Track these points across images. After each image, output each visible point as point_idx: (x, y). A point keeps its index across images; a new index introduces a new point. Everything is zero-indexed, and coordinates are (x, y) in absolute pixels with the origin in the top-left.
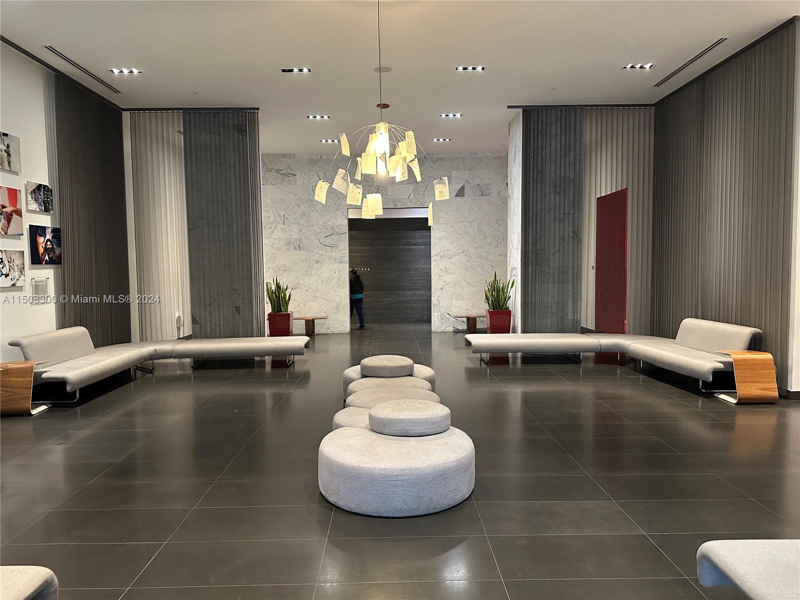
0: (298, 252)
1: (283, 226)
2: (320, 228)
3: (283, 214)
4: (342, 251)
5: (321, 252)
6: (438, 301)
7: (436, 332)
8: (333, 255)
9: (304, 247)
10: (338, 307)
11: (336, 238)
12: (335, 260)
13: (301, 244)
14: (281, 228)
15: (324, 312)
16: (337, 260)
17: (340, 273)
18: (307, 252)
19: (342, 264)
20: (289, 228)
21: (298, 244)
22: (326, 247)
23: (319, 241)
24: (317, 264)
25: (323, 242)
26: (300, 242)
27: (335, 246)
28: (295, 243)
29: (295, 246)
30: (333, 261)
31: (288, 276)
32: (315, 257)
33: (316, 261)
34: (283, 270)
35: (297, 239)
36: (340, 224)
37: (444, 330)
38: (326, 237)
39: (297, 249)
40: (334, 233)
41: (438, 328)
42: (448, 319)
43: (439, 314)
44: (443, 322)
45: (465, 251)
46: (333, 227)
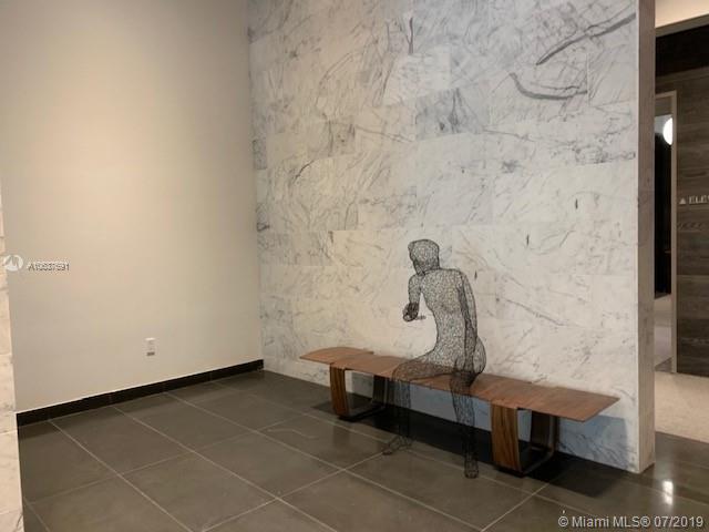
0: (449, 139)
1: (408, 59)
2: (522, 33)
3: (410, 19)
5: (523, 127)
8: (571, 131)
9: (465, 116)
10: (587, 353)
11: (580, 55)
12: (578, 151)
13: (458, 112)
14: (404, 68)
15: (534, 365)
16: (587, 150)
17: (597, 205)
18: (476, 133)
19: (607, 164)
20: (427, 60)
21: (450, 108)
22: (544, 103)
23: (518, 84)
24: (509, 177)
25: (532, 83)
26: (457, 102)
27: (577, 93)
28: (442, 107)
29: (441, 120)
30: (571, 155)
31: (422, 225)
32: (501, 150)
33: (505, 164)
34: (409, 207)
35: (448, 92)
38: (542, 62)
39: (447, 130)
40: (574, 38)
46: (573, 9)
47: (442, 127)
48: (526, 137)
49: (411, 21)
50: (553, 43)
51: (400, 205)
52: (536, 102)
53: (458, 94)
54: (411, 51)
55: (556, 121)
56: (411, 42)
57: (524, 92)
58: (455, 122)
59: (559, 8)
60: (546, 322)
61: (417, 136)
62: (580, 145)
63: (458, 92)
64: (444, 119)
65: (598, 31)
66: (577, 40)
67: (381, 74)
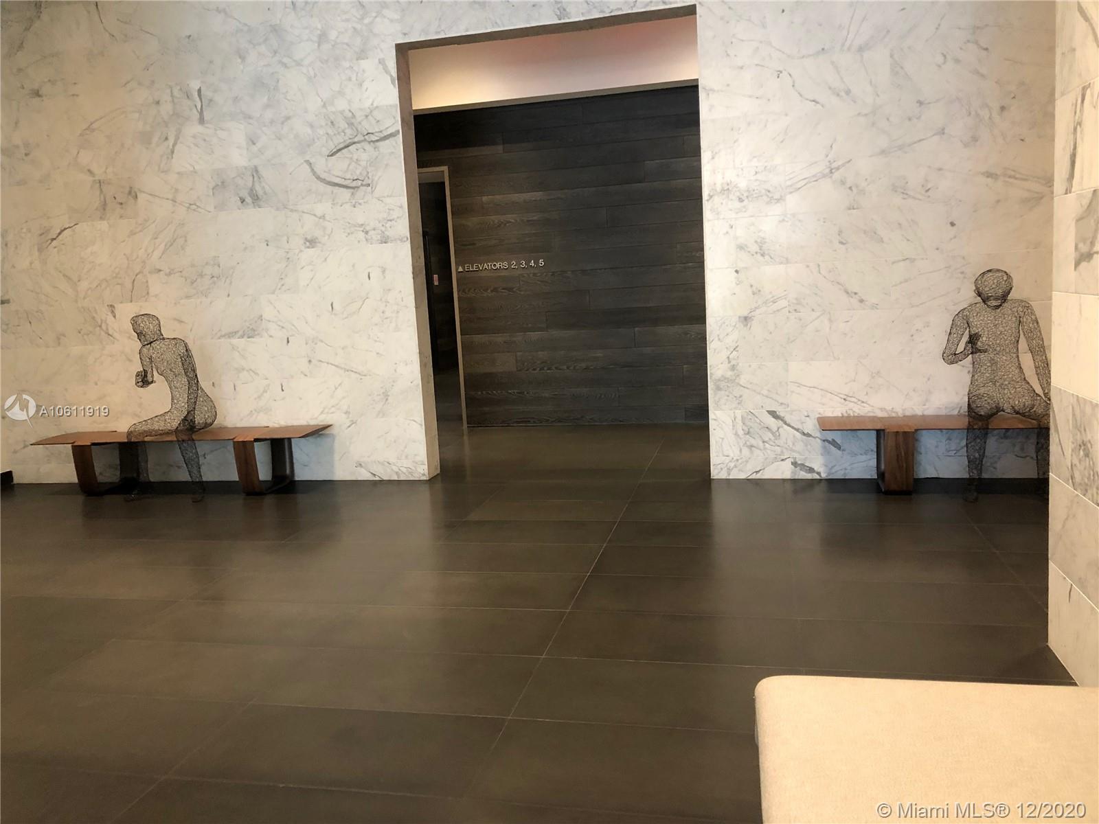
0: (251, 213)
1: (199, 129)
2: (312, 126)
3: (197, 88)
4: (388, 200)
5: (320, 209)
6: (733, 368)
7: (729, 481)
8: (360, 216)
9: (265, 193)
10: (386, 396)
11: (363, 154)
12: (367, 233)
13: (258, 187)
14: (194, 137)
16: (373, 232)
17: (385, 277)
18: (278, 209)
19: (389, 244)
21: (250, 184)
22: (336, 189)
23: (313, 170)
24: (311, 251)
25: (325, 171)
26: (256, 179)
27: (362, 185)
28: (240, 182)
29: (241, 195)
30: (361, 235)
31: (229, 295)
32: (302, 227)
33: (306, 239)
34: (213, 277)
35: (246, 168)
36: (375, 105)
37: (757, 472)
38: (332, 155)
39: (248, 204)
40: (356, 140)
41: (735, 466)
42: (773, 433)
43: (739, 413)
44: (753, 442)
45: (838, 169)
46: (354, 116)
47: (243, 201)
48: (323, 217)
49: (199, 91)
50: (339, 140)
51: (201, 275)
52: (329, 188)
53: (257, 171)
54: (202, 121)
55: (347, 206)
56: (201, 113)
57: (318, 178)
58: (256, 199)
59: (342, 112)
60: (353, 374)
61: (215, 207)
62: (368, 228)
63: (256, 170)
64: (244, 194)
65: (374, 138)
66: (358, 142)
67: (166, 139)
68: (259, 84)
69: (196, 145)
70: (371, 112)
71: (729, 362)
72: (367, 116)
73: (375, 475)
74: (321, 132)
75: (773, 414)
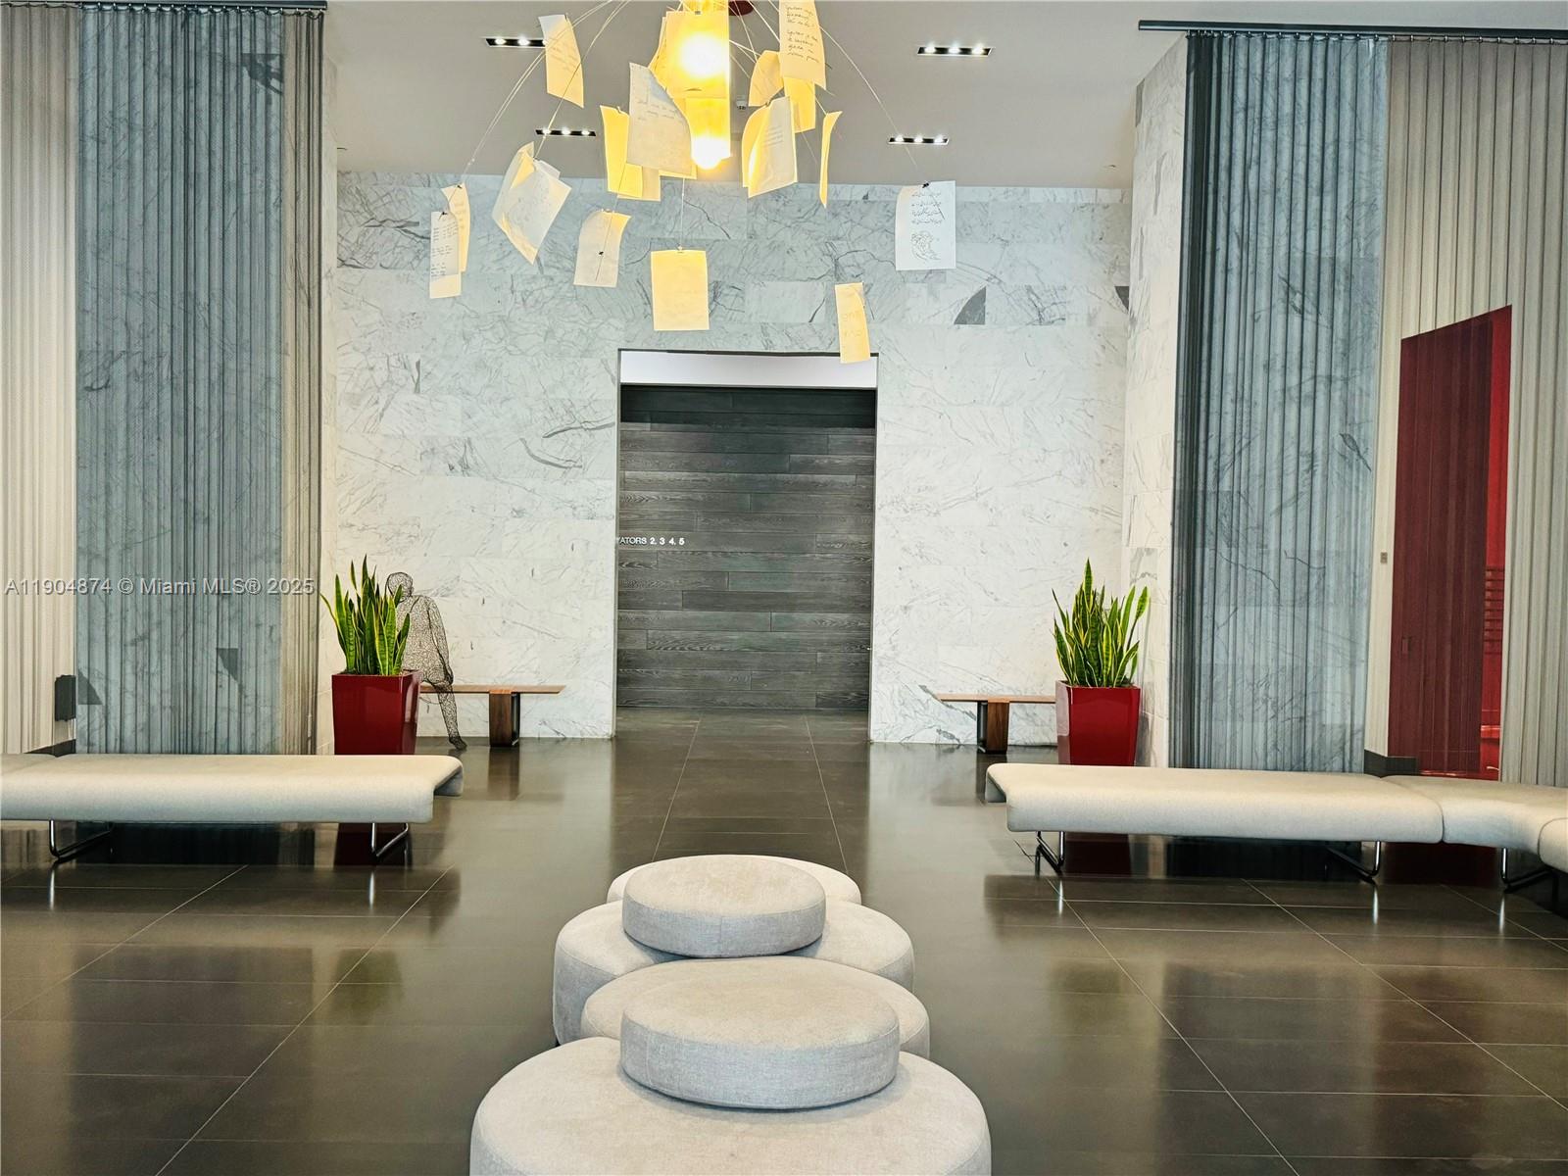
0: (459, 480)
1: (415, 397)
2: (531, 409)
3: (416, 361)
4: (599, 482)
5: (530, 484)
6: (894, 648)
7: (885, 745)
8: (569, 493)
9: (476, 464)
10: (578, 657)
11: (579, 439)
12: (575, 508)
13: (469, 457)
14: (407, 404)
15: (535, 672)
16: (581, 509)
17: (588, 550)
18: (486, 479)
19: (595, 521)
20: (434, 403)
21: (461, 454)
22: (548, 467)
23: (527, 448)
24: (517, 521)
25: (539, 450)
26: (468, 450)
28: (451, 451)
29: (451, 463)
30: (570, 511)
31: (425, 555)
32: (511, 498)
33: (514, 509)
34: (410, 536)
35: (459, 439)
36: (594, 398)
37: (909, 738)
38: (548, 437)
39: (457, 471)
40: (573, 426)
41: (891, 732)
42: (923, 705)
43: (896, 687)
44: (907, 712)
45: (982, 494)
46: (573, 405)
47: (452, 468)
48: (533, 491)
49: (418, 364)
50: (557, 425)
51: (398, 534)
52: (542, 465)
53: (470, 443)
54: (417, 390)
55: (558, 483)
56: (417, 384)
57: (533, 456)
58: (466, 468)
59: (562, 400)
60: (546, 637)
61: (421, 471)
62: (576, 504)
63: (469, 441)
64: (454, 462)
65: (589, 426)
66: (576, 428)
67: (377, 402)
68: (481, 365)
69: (409, 412)
70: (590, 404)
71: (891, 643)
72: (585, 407)
73: (558, 733)
74: (540, 415)
75: (924, 688)
